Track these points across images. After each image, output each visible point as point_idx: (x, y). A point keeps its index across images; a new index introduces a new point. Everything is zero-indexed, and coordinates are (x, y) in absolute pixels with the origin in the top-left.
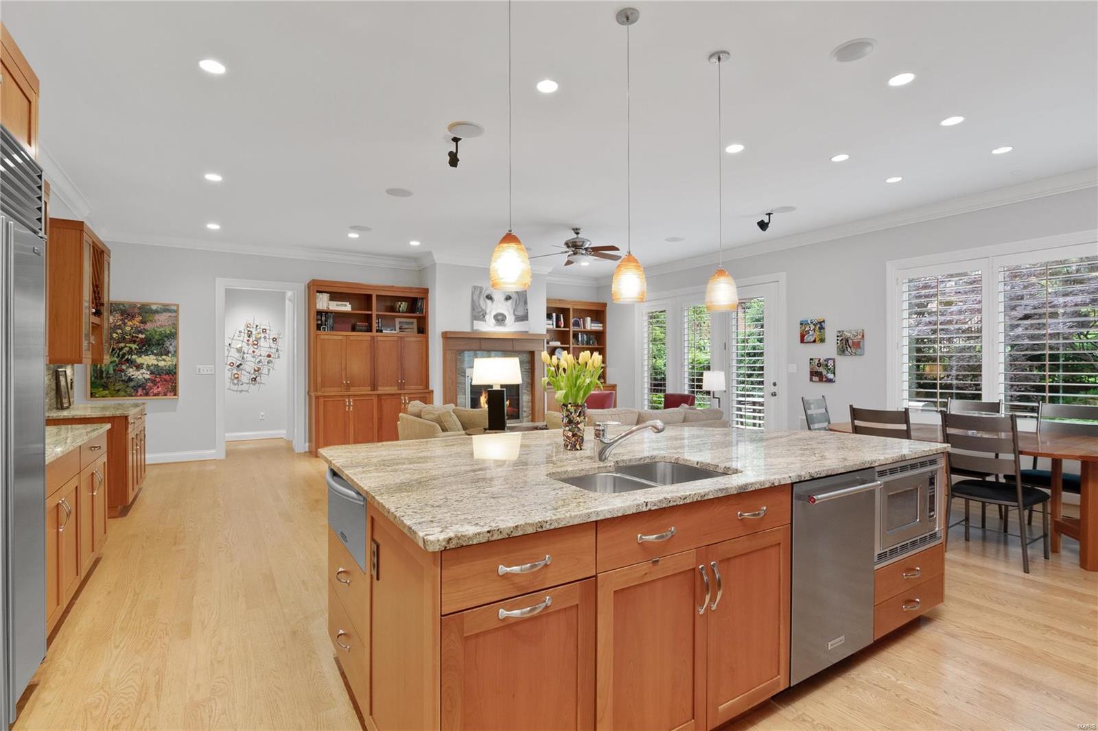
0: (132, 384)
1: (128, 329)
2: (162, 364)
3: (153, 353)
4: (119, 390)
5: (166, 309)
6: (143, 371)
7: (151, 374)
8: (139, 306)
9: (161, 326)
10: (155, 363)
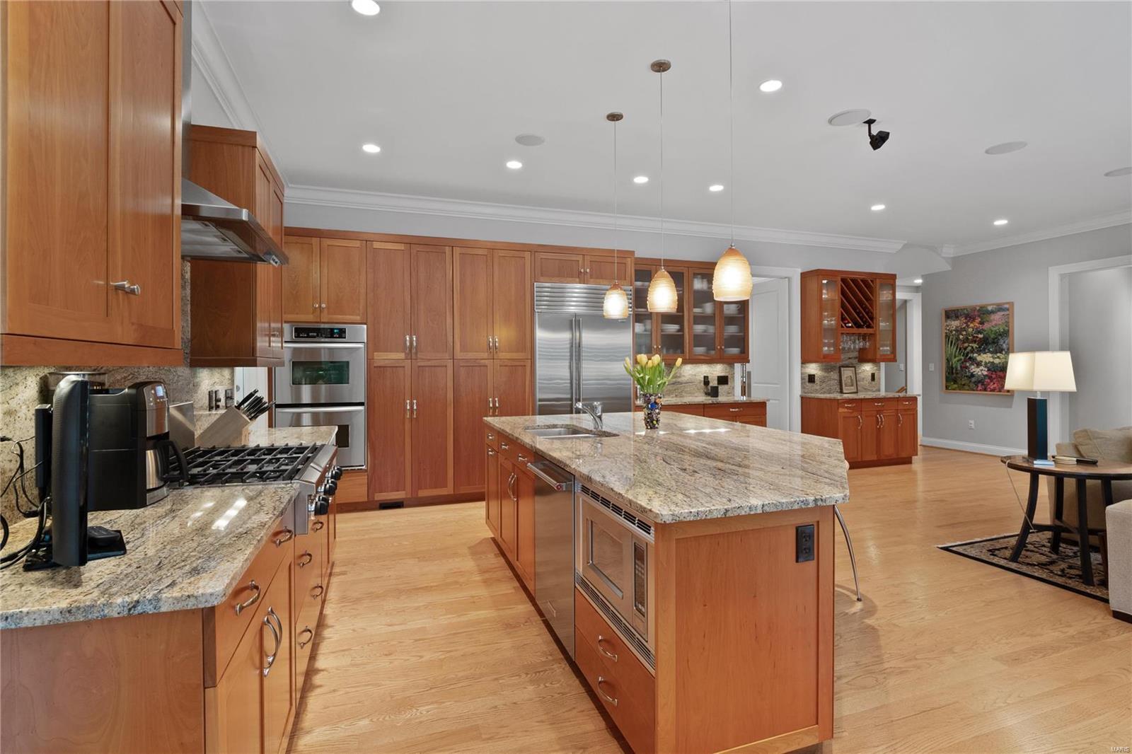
0: (973, 379)
1: (970, 330)
2: (997, 361)
3: (989, 352)
4: (964, 385)
5: (1000, 308)
6: (982, 368)
7: (988, 370)
8: (978, 308)
9: (996, 325)
10: (991, 360)
